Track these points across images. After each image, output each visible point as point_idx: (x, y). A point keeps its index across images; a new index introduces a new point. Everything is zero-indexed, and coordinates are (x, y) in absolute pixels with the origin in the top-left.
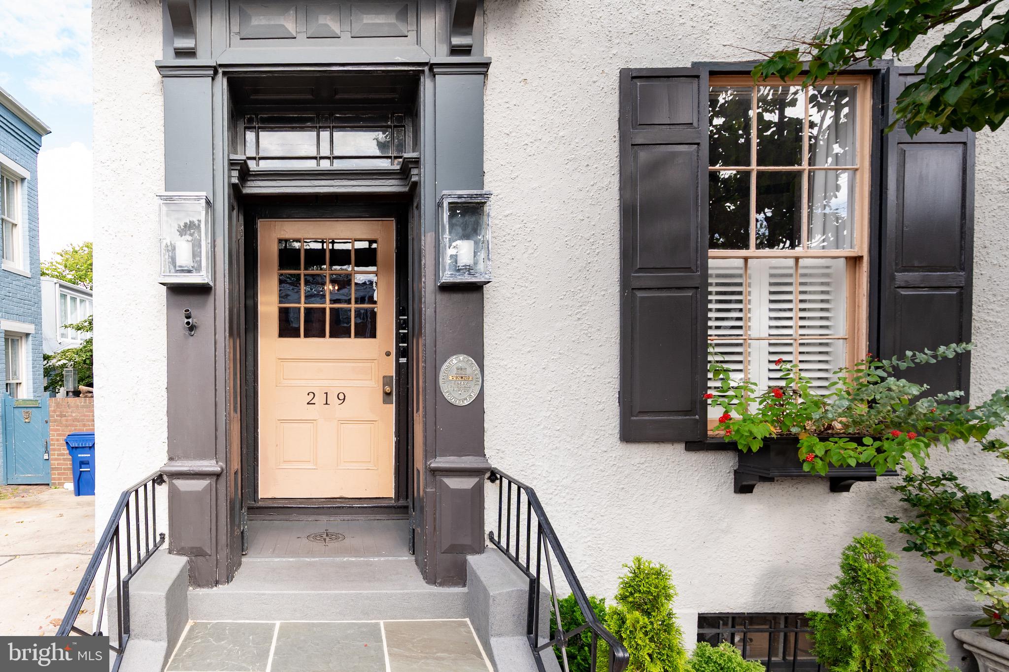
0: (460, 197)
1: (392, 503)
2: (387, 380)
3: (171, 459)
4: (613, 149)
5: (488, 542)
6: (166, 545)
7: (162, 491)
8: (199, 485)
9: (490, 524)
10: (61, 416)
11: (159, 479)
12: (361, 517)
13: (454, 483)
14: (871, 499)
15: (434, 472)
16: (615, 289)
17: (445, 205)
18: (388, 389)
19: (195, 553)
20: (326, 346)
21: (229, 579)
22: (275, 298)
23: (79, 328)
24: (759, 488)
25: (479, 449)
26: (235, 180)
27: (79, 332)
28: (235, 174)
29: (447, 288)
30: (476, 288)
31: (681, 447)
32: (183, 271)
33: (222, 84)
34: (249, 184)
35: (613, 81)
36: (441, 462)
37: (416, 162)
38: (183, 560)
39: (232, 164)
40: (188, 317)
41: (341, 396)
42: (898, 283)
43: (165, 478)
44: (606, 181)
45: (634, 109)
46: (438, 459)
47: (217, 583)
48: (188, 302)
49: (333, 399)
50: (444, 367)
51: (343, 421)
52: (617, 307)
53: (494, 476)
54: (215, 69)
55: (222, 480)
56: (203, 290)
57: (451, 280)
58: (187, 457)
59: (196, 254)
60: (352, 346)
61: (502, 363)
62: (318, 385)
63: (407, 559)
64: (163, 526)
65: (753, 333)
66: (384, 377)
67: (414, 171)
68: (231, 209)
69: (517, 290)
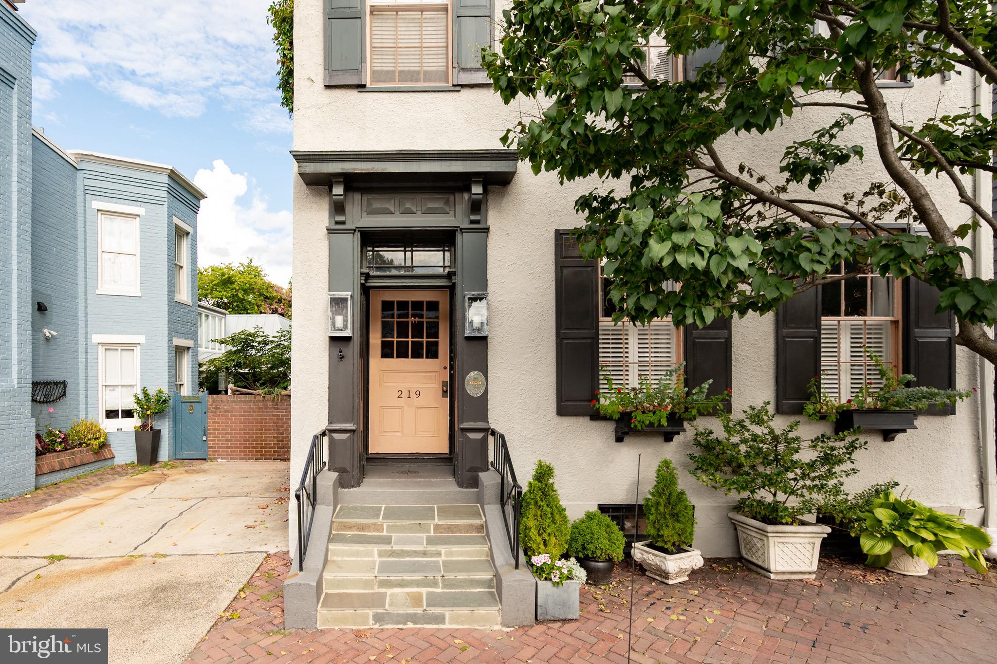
0: (473, 295)
1: (448, 456)
2: (444, 384)
3: (330, 423)
4: (552, 268)
5: (490, 467)
6: (327, 467)
7: (326, 440)
8: (344, 436)
9: (491, 458)
10: (216, 408)
11: (324, 434)
12: (429, 465)
13: (472, 436)
14: (685, 446)
15: (463, 430)
16: (553, 338)
17: (466, 298)
18: (445, 389)
19: (342, 471)
20: (409, 363)
21: (359, 485)
22: (379, 335)
23: (222, 343)
24: (626, 439)
25: (486, 419)
26: (363, 282)
27: (223, 345)
28: (363, 278)
29: (468, 338)
30: (485, 338)
31: (587, 418)
32: (339, 330)
33: (358, 235)
34: (369, 281)
35: (552, 235)
36: (466, 425)
37: (454, 274)
38: (336, 474)
39: (362, 274)
40: (341, 352)
41: (418, 393)
42: (694, 336)
43: (327, 432)
44: (549, 284)
45: (562, 249)
46: (464, 424)
47: (353, 487)
48: (340, 346)
49: (413, 395)
50: (467, 377)
51: (419, 408)
52: (555, 347)
53: (493, 433)
54: (355, 230)
55: (356, 433)
56: (347, 339)
57: (469, 335)
58: (339, 422)
59: (346, 321)
60: (424, 363)
61: (498, 375)
62: (404, 386)
63: (451, 479)
64: (326, 458)
65: (630, 360)
66: (443, 382)
67: (453, 277)
68: (361, 294)
69: (505, 339)
